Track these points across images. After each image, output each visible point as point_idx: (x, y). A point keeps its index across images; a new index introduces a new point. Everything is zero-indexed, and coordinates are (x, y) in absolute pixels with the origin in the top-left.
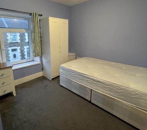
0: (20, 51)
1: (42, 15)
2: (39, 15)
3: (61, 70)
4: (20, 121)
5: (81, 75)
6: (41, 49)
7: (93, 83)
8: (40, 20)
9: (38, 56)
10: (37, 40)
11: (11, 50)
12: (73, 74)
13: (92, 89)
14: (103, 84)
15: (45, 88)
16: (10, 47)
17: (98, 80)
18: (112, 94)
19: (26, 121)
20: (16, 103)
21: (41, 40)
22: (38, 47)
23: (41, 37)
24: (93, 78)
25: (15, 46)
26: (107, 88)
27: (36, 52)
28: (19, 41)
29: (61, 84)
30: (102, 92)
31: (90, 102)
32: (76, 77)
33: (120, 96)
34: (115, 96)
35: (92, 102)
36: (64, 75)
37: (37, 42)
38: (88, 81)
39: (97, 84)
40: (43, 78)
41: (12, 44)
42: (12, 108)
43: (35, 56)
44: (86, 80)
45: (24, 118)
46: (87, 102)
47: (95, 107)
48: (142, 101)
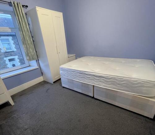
0: (19, 60)
1: (27, 6)
2: (23, 6)
3: (61, 72)
4: (20, 129)
5: (82, 73)
6: (35, 52)
7: (95, 79)
8: (26, 14)
9: (33, 59)
10: (28, 40)
11: (8, 60)
12: (73, 73)
13: (94, 86)
14: (105, 78)
15: (46, 92)
16: (6, 57)
17: (100, 75)
18: (114, 86)
19: (27, 129)
20: (15, 112)
21: (33, 41)
22: (30, 49)
23: (32, 37)
24: (94, 74)
25: (11, 55)
26: (109, 82)
27: (30, 55)
28: (15, 50)
29: (63, 85)
30: (104, 86)
31: (93, 97)
32: (77, 76)
33: (122, 87)
34: (118, 88)
35: (95, 97)
36: (65, 75)
37: (29, 42)
38: (90, 78)
39: (98, 79)
40: (45, 83)
41: (8, 53)
42: (10, 118)
43: (30, 60)
44: (88, 77)
45: (25, 125)
46: (91, 98)
47: (98, 101)
48: (144, 88)
